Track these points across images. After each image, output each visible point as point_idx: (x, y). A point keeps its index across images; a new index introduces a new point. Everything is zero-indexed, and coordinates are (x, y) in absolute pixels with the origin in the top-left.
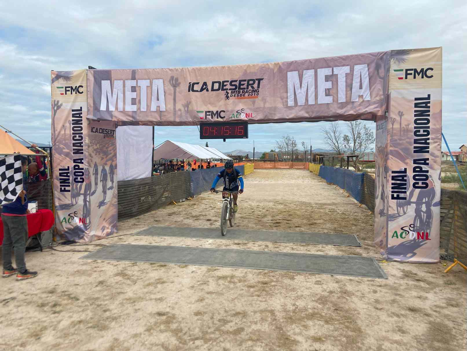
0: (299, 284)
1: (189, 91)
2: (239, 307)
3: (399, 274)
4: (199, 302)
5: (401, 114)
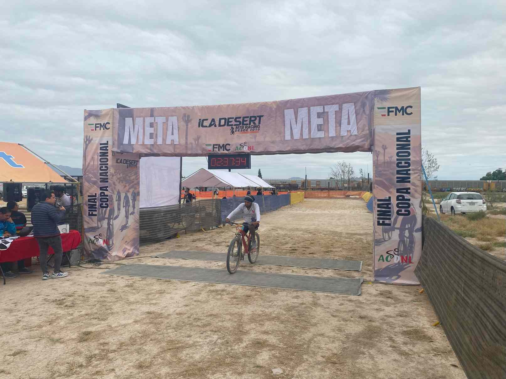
0: (278, 297)
1: (199, 127)
2: (215, 311)
4: (185, 307)
5: (384, 148)
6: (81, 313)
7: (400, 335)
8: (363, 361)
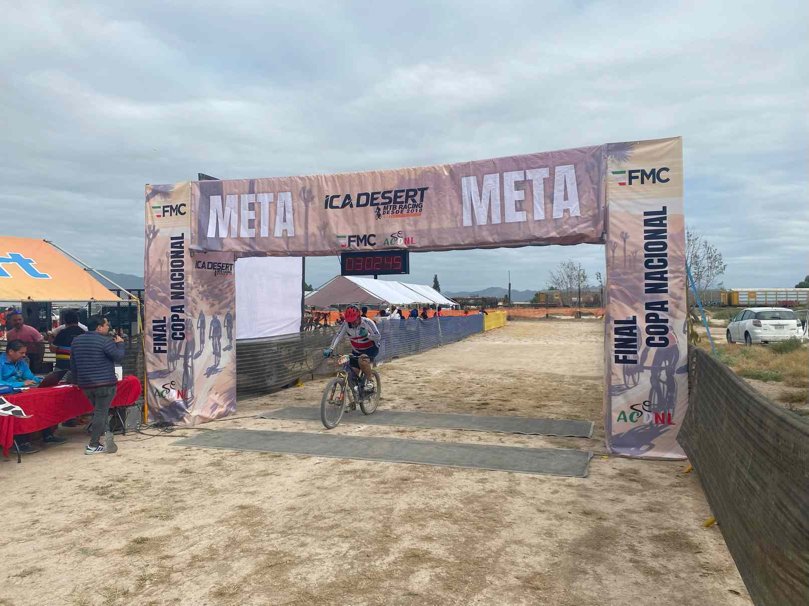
0: (453, 481)
1: (326, 208)
2: (350, 504)
3: (613, 473)
4: (301, 497)
5: (624, 237)
6: (133, 508)
7: (648, 542)
8: (584, 586)
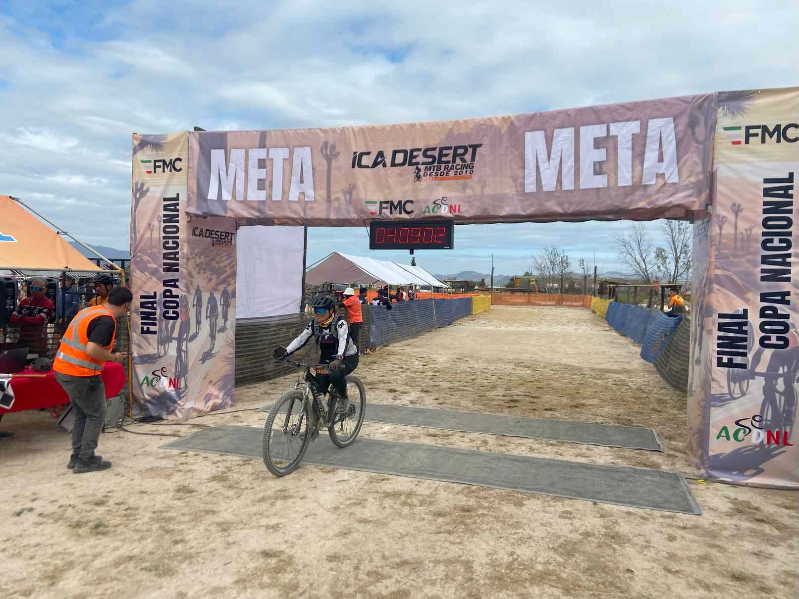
0: (530, 515)
1: (353, 166)
2: (410, 552)
3: (725, 506)
4: (341, 537)
5: (737, 210)
